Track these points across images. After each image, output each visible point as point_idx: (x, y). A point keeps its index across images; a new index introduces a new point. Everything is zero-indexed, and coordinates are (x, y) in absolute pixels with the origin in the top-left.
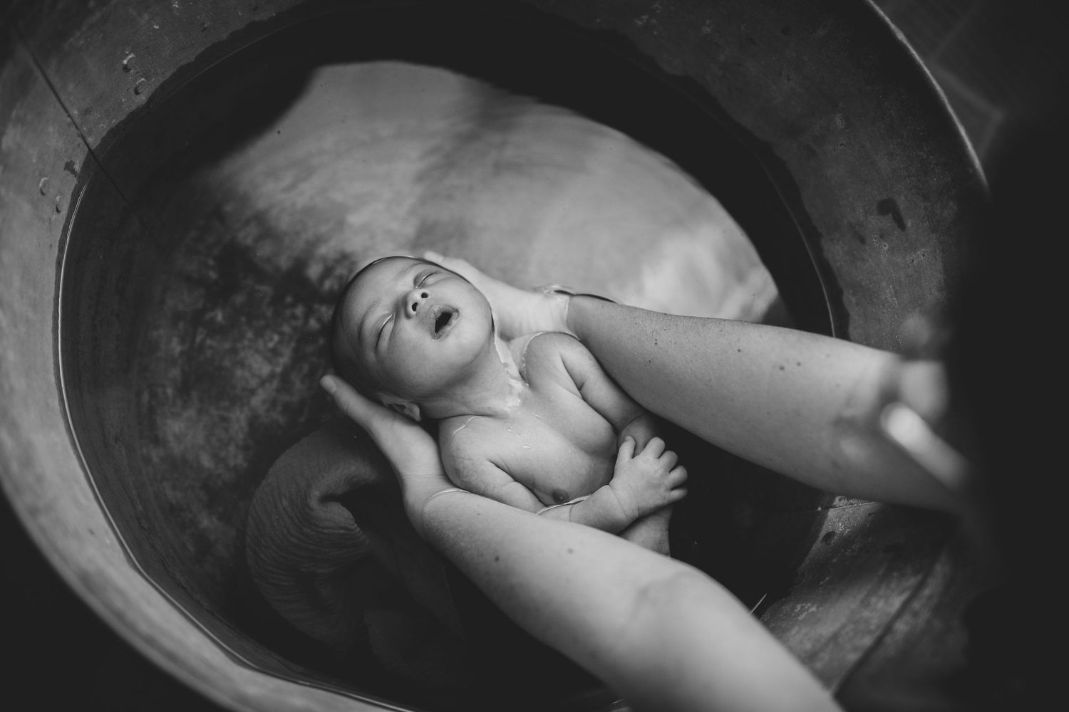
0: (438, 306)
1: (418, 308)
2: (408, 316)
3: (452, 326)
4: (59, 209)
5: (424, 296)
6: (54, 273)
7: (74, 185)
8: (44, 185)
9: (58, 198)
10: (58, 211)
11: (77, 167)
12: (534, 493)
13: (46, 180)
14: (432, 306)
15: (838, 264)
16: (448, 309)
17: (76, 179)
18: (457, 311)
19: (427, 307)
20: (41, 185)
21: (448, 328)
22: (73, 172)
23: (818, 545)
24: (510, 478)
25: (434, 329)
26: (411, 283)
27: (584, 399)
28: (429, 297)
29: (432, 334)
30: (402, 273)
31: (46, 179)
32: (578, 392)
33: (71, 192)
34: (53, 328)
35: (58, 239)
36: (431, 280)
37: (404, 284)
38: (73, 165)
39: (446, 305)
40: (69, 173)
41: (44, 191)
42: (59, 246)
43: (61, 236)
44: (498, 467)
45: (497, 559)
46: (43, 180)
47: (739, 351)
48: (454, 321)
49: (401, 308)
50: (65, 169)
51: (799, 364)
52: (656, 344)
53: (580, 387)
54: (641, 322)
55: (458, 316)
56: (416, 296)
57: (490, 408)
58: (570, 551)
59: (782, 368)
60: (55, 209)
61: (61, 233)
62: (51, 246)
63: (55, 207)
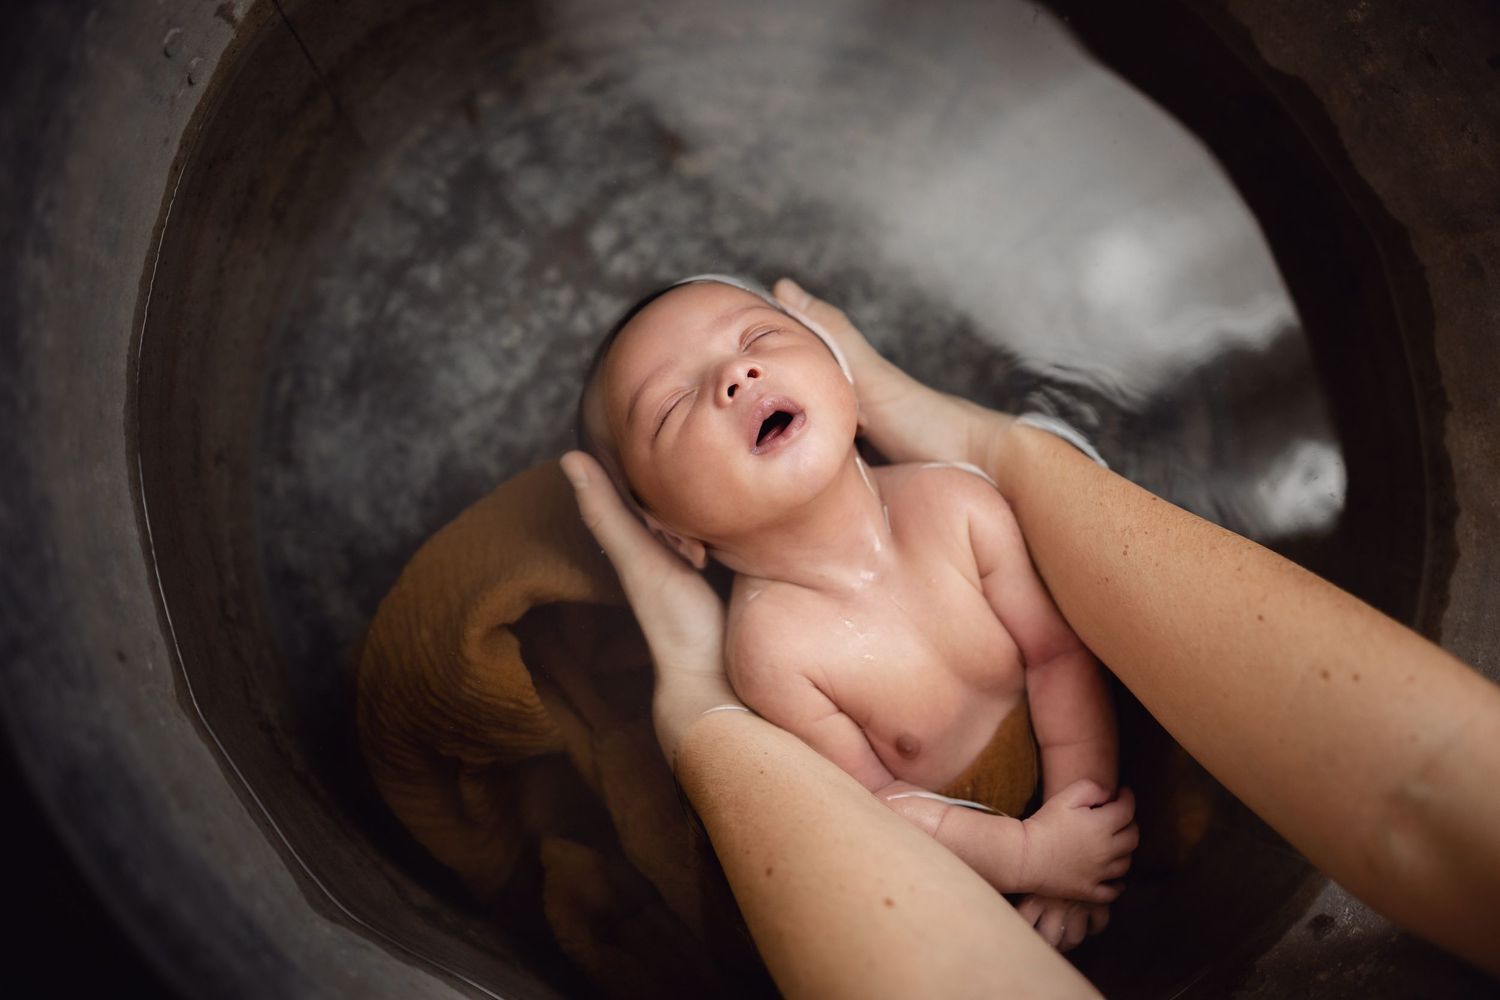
0: (772, 399)
1: (737, 393)
2: (718, 403)
3: (789, 440)
4: (193, 81)
5: (753, 374)
6: (165, 184)
7: (229, 40)
8: (172, 42)
9: (194, 62)
10: (190, 83)
11: (239, 13)
12: (866, 736)
13: (176, 34)
14: (761, 397)
15: (1466, 465)
16: (787, 406)
17: (233, 31)
18: (802, 412)
19: (754, 396)
20: (166, 41)
21: (782, 442)
22: (231, 20)
23: (1298, 931)
24: (830, 707)
25: (756, 436)
26: (735, 341)
27: (986, 594)
28: (760, 378)
29: (750, 445)
30: (724, 320)
31: (178, 30)
32: (977, 581)
33: (220, 52)
34: (143, 277)
35: (182, 128)
36: (772, 341)
37: (723, 343)
38: (233, 9)
39: (788, 400)
40: (223, 21)
41: (170, 51)
42: (181, 141)
43: (190, 124)
44: (817, 687)
45: (769, 872)
46: (172, 32)
47: (1260, 618)
48: (794, 430)
49: (712, 384)
50: (216, 15)
51: (1356, 678)
52: (1125, 553)
53: (983, 575)
54: (1109, 506)
55: (804, 422)
56: (740, 373)
57: (822, 577)
58: (889, 903)
59: (1325, 675)
60: (186, 80)
61: (189, 118)
62: (167, 140)
63: (187, 76)
